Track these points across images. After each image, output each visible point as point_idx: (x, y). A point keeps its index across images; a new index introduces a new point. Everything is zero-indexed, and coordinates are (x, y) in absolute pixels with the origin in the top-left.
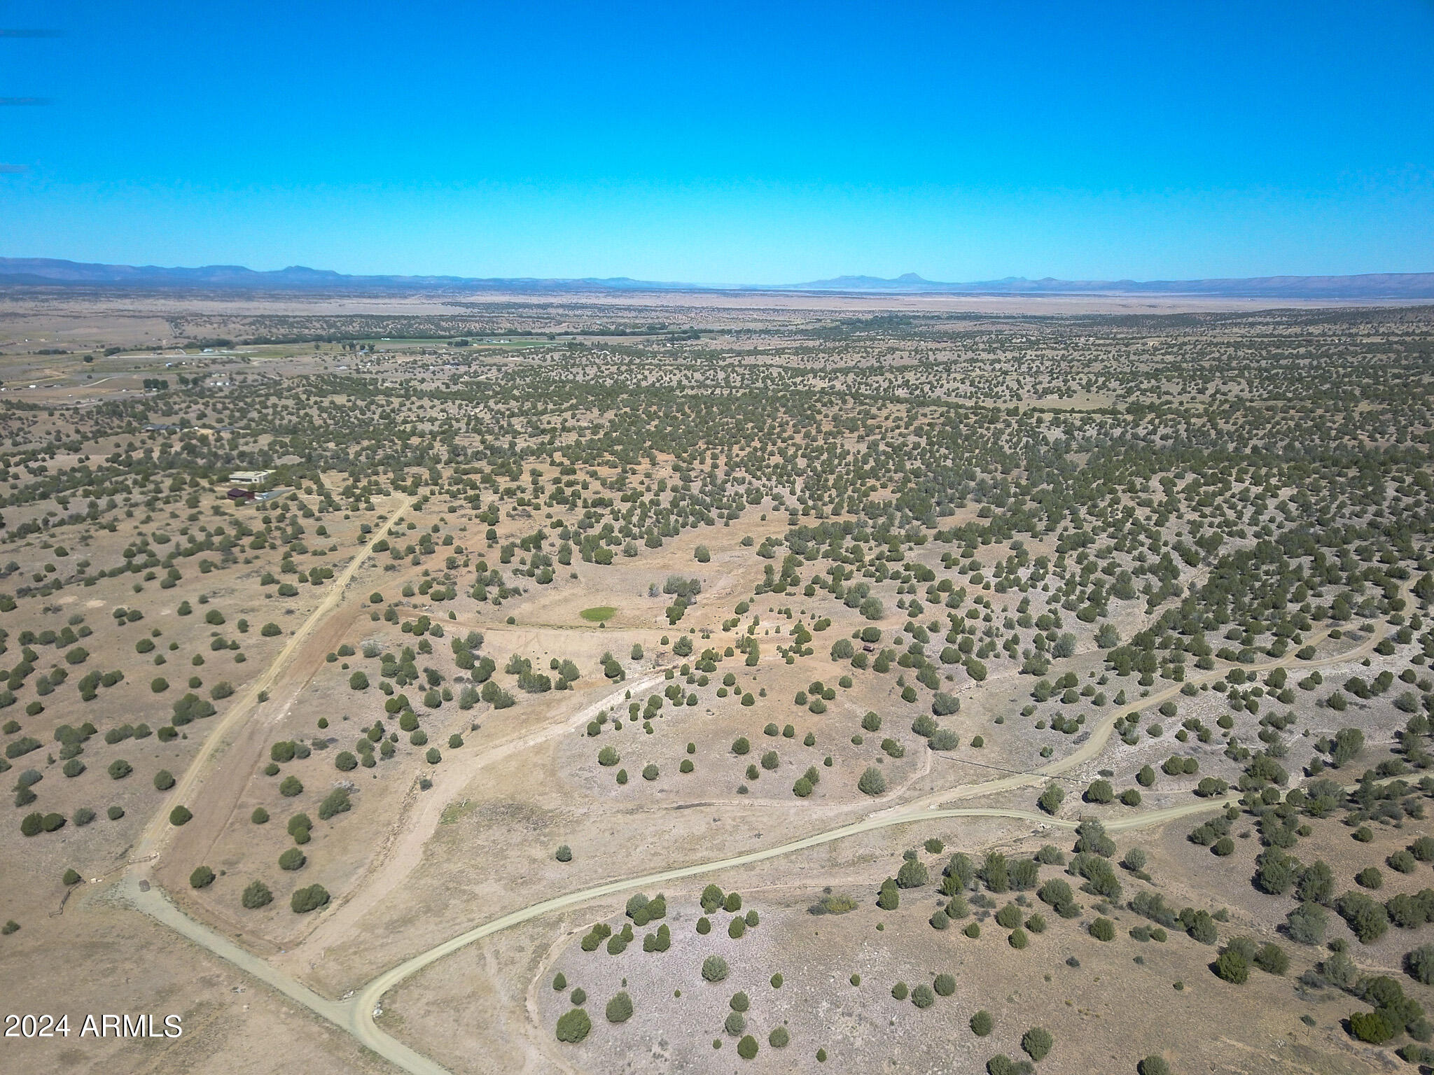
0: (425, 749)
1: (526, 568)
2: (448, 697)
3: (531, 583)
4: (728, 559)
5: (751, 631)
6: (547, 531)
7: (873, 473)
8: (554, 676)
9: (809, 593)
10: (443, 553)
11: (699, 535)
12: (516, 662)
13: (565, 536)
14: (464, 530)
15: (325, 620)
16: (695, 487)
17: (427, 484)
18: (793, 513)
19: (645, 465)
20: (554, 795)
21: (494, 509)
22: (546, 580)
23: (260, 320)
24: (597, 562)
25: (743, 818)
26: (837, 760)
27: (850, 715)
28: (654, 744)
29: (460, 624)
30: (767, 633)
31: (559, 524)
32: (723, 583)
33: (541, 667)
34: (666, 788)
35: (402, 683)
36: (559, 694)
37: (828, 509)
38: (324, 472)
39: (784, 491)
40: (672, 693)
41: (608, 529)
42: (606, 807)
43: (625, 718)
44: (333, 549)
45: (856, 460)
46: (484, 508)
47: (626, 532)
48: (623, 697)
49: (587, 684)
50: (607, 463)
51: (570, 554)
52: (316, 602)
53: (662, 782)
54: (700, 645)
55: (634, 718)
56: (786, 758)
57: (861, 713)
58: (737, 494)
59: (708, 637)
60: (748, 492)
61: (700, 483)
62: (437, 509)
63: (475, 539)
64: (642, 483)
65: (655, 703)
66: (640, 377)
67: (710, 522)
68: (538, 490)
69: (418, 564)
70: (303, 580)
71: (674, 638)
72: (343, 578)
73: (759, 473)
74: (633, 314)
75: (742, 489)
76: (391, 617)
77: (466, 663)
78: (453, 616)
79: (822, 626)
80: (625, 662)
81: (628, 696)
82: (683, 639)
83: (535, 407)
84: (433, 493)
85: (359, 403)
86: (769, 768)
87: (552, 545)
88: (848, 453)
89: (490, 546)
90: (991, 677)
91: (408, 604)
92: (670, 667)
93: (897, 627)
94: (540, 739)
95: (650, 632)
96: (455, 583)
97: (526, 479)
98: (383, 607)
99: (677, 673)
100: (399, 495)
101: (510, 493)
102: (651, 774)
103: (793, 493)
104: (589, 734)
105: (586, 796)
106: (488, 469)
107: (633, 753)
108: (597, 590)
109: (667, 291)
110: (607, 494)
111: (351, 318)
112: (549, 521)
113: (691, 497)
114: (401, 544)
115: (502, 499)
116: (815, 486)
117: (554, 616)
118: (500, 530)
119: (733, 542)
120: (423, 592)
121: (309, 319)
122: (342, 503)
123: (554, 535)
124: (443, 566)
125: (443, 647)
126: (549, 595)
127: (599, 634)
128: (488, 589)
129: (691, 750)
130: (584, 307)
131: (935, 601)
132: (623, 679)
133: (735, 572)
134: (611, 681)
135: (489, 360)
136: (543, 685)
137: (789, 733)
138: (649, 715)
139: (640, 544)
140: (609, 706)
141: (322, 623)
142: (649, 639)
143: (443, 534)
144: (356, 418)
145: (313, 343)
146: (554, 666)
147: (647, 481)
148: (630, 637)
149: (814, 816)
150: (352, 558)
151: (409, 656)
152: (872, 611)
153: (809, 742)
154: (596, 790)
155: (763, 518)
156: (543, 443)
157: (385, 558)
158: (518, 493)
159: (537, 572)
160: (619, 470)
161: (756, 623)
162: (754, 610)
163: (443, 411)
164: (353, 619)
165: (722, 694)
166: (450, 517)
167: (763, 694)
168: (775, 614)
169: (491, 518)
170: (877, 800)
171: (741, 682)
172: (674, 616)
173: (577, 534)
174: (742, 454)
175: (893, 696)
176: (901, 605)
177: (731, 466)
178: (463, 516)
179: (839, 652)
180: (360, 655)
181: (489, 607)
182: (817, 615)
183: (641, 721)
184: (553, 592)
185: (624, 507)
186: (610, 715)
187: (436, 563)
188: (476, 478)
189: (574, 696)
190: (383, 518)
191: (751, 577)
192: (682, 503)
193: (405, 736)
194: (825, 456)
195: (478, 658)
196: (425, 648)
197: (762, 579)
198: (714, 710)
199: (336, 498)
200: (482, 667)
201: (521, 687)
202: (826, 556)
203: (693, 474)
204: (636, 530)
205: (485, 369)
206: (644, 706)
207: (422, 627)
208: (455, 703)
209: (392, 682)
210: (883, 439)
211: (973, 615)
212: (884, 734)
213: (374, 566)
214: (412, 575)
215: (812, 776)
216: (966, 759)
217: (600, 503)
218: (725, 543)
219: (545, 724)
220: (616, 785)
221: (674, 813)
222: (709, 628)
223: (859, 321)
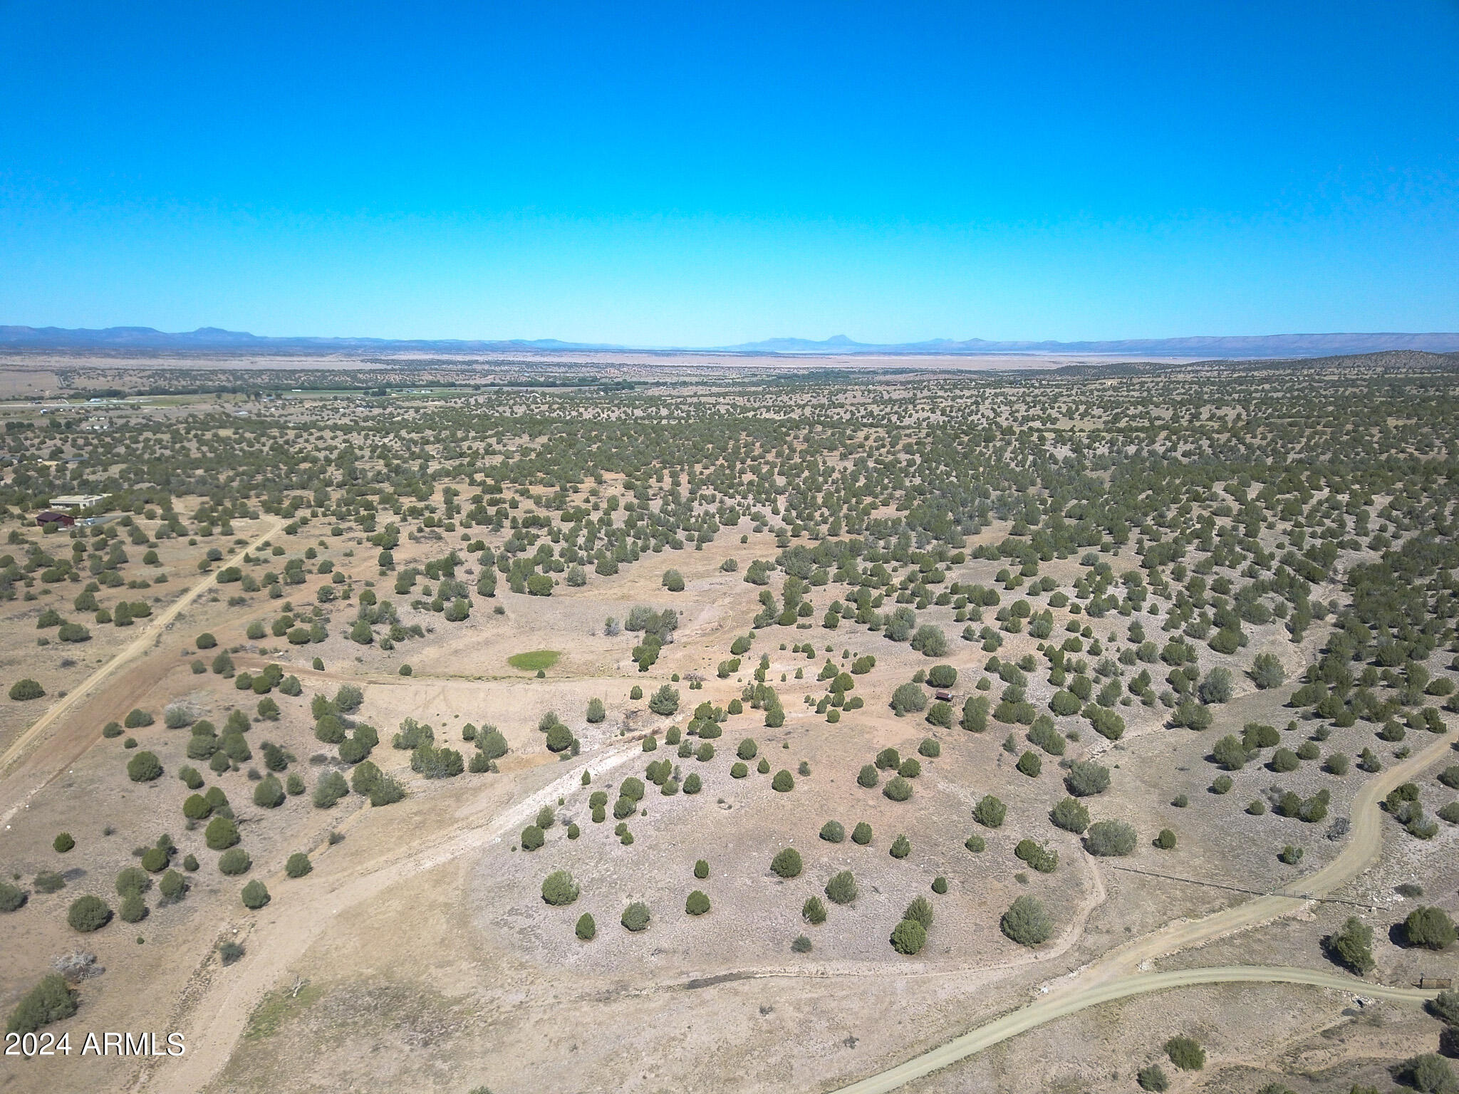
0: (243, 881)
1: (430, 600)
2: (297, 789)
3: (438, 621)
4: (707, 587)
5: (759, 676)
6: (462, 555)
7: (868, 490)
8: (468, 752)
9: (830, 624)
10: (316, 582)
11: (668, 559)
12: (411, 729)
13: (487, 561)
14: (349, 555)
15: (122, 673)
16: (655, 506)
17: (309, 506)
18: (780, 534)
19: (589, 483)
20: (464, 965)
21: (392, 531)
22: (460, 616)
23: (160, 373)
24: (531, 593)
25: (813, 1002)
26: (953, 882)
27: (951, 803)
28: (637, 864)
29: (330, 676)
30: (784, 679)
31: (479, 546)
32: (708, 615)
33: (450, 739)
34: (665, 945)
35: (221, 768)
36: (476, 780)
37: (824, 529)
38: (179, 496)
39: (766, 511)
40: (657, 774)
41: (546, 552)
42: (560, 987)
43: (582, 816)
44: (161, 580)
45: (844, 479)
46: (380, 529)
47: (570, 556)
48: (576, 783)
49: (523, 763)
50: (541, 482)
51: (495, 582)
52: (113, 650)
53: (660, 934)
54: (690, 700)
55: (598, 818)
56: (866, 882)
57: (970, 798)
58: (707, 513)
59: (699, 686)
60: (721, 511)
61: (661, 502)
62: (317, 532)
63: (365, 564)
64: (587, 501)
65: (632, 792)
66: (574, 413)
67: (677, 546)
68: (452, 509)
69: (279, 596)
70: (104, 619)
71: (651, 688)
72: (164, 617)
73: (731, 491)
74: (563, 369)
75: (712, 508)
76: (223, 667)
77: (331, 734)
78: (319, 666)
79: (864, 666)
80: (578, 727)
81: (586, 780)
82: (665, 690)
83: (453, 435)
84: (314, 515)
85: (248, 435)
86: (839, 902)
87: (470, 572)
88: (833, 470)
89: (383, 574)
90: (1128, 735)
91: (253, 649)
92: (647, 731)
93: (972, 665)
94: (443, 858)
95: (611, 680)
96: (328, 620)
97: (437, 499)
98: (214, 653)
99: (661, 742)
100: (271, 518)
101: (414, 512)
102: (635, 921)
103: (776, 512)
104: (525, 847)
105: (523, 966)
106: (390, 490)
107: (602, 880)
108: (532, 629)
109: (597, 351)
110: (542, 513)
111: (261, 372)
112: (465, 544)
113: (651, 516)
114: (258, 574)
115: (404, 520)
116: (802, 505)
117: (470, 664)
118: (397, 555)
119: (711, 567)
120: (279, 632)
121: (214, 372)
122: (190, 527)
123: (472, 560)
124: (314, 599)
125: (298, 711)
126: (463, 636)
127: (536, 686)
128: (373, 628)
129: (701, 872)
130: (510, 363)
131: (1014, 629)
132: (576, 752)
133: (720, 602)
134: (557, 756)
135: (407, 404)
136: (450, 766)
137: (862, 837)
138: (623, 812)
139: (589, 570)
140: (556, 797)
141: (113, 680)
142: (614, 692)
143: (320, 559)
144: (241, 450)
145: (214, 395)
146: (469, 735)
147: (593, 499)
148: (585, 690)
149: (942, 995)
150: (185, 591)
151: (240, 724)
152: (929, 644)
153: (899, 851)
154: (540, 953)
155: (744, 540)
156: (461, 465)
157: (235, 589)
158: (427, 514)
159: (446, 605)
160: (557, 488)
161: (765, 665)
162: (757, 649)
163: (345, 441)
164: (167, 671)
165: (738, 773)
166: (331, 541)
167: (804, 771)
168: (788, 653)
169: (388, 542)
170: (1042, 955)
171: (766, 751)
172: (645, 660)
173: (503, 558)
174: (707, 472)
175: (1005, 768)
176: (968, 636)
177: (696, 484)
178: (350, 540)
179: (901, 704)
180: (160, 725)
181: (375, 652)
182: (852, 652)
183: (611, 823)
184: (470, 632)
185: (566, 527)
186: (559, 812)
187: (303, 596)
188: (375, 499)
189: (501, 781)
190: (242, 543)
191: (744, 607)
192: (640, 523)
193: (211, 859)
194: (806, 473)
195: (351, 725)
196: (269, 712)
197: (760, 608)
198: (730, 800)
199: (185, 522)
200: (357, 739)
201: (415, 769)
202: (838, 579)
203: (651, 492)
204: (582, 553)
205: (402, 411)
206: (613, 798)
207: (272, 680)
208: (307, 798)
209: (203, 768)
210: (870, 456)
211: (1073, 646)
212: (1013, 832)
213: (215, 600)
214: (268, 610)
215: (918, 913)
216: (1158, 870)
217: (534, 522)
218: (701, 569)
219: (451, 830)
220: (576, 944)
221: (686, 998)
222: (699, 674)
223: (796, 375)
